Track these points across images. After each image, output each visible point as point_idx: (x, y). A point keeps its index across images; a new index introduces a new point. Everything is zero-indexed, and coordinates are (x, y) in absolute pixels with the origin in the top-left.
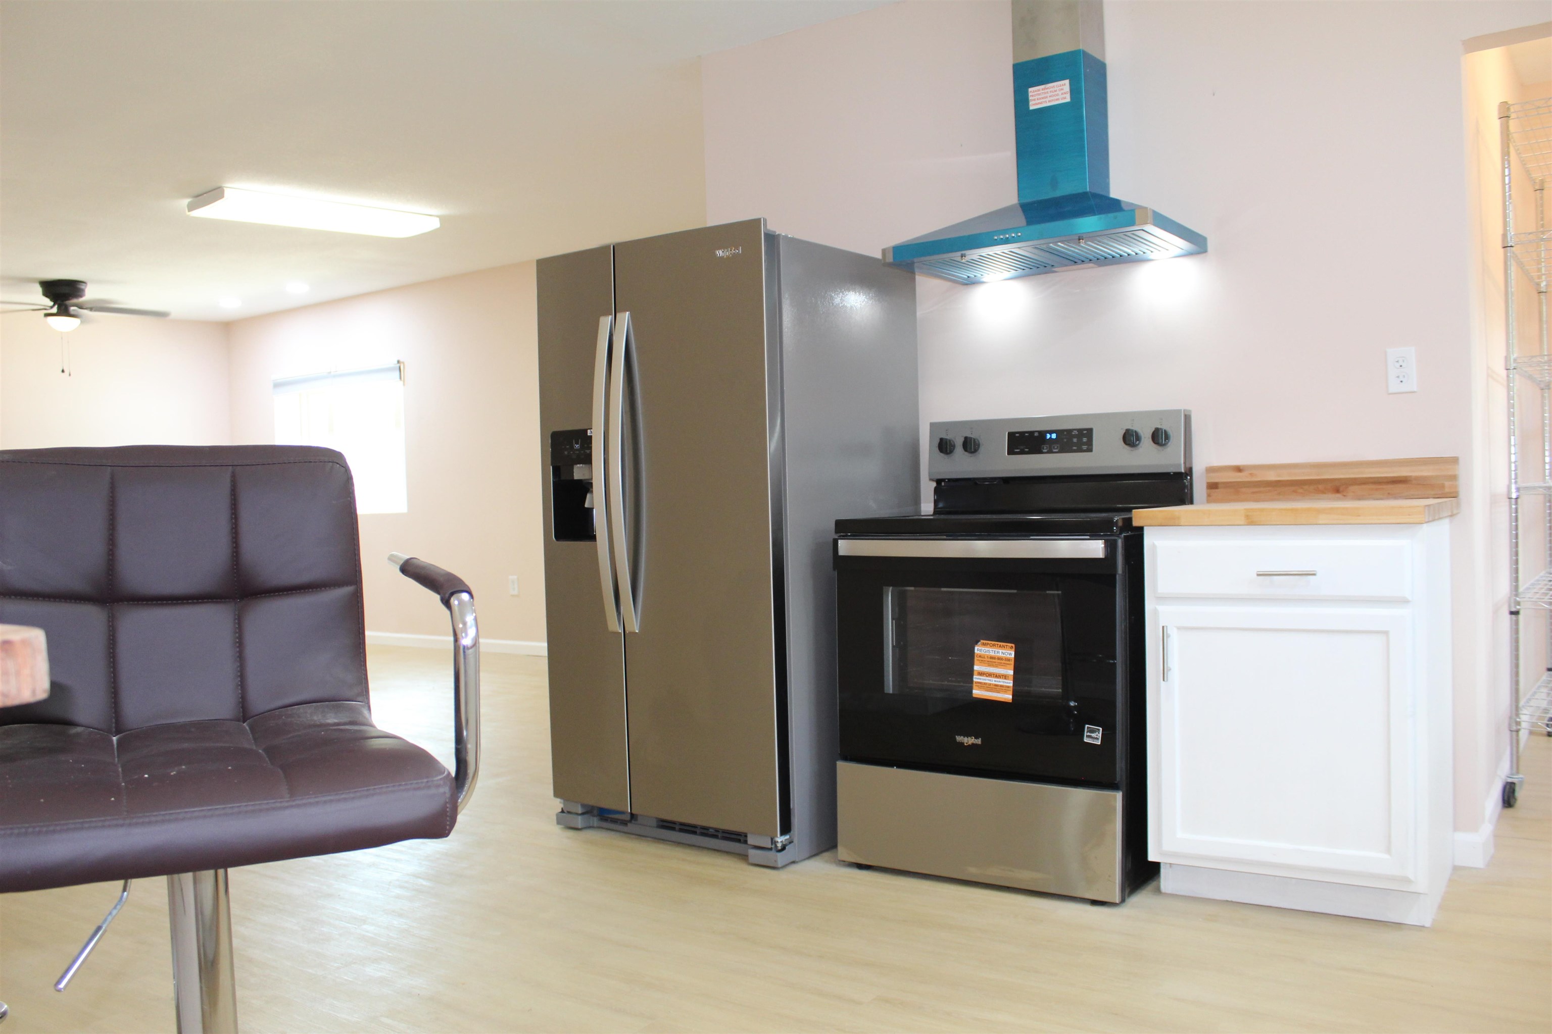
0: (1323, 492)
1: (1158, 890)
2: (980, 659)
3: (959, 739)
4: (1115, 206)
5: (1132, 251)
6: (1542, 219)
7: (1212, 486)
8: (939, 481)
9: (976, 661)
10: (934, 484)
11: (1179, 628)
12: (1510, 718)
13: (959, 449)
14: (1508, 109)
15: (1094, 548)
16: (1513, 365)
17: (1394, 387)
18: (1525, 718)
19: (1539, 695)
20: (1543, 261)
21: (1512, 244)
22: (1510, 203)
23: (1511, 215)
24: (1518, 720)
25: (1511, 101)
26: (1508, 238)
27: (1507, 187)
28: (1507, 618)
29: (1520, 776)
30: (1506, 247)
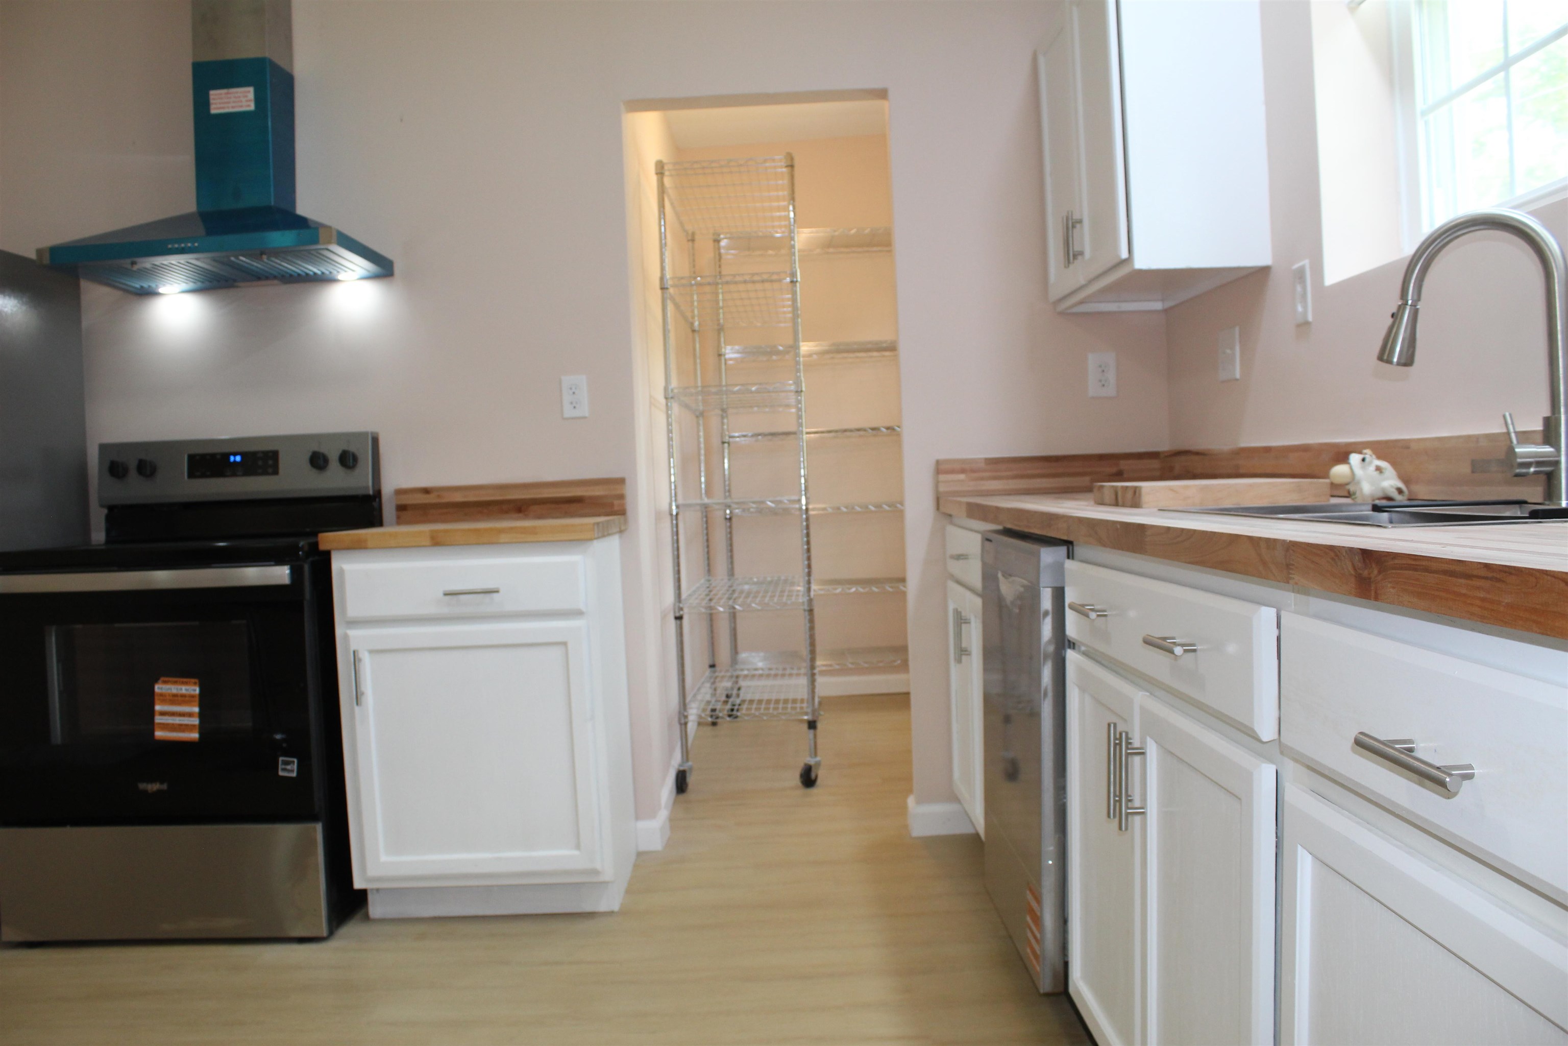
0: (507, 512)
1: (367, 918)
2: (161, 698)
3: (142, 786)
4: (302, 223)
5: (319, 270)
6: (694, 266)
7: (401, 508)
8: (111, 509)
9: (157, 701)
10: (105, 511)
11: (371, 652)
12: (680, 713)
13: (133, 472)
14: (663, 167)
15: (281, 574)
16: (671, 395)
17: (568, 412)
18: (693, 713)
19: (703, 690)
20: (696, 304)
21: (669, 287)
22: (666, 250)
23: (667, 260)
24: (686, 714)
25: (665, 161)
26: (665, 280)
27: (663, 235)
28: (672, 623)
29: (690, 763)
30: (663, 288)
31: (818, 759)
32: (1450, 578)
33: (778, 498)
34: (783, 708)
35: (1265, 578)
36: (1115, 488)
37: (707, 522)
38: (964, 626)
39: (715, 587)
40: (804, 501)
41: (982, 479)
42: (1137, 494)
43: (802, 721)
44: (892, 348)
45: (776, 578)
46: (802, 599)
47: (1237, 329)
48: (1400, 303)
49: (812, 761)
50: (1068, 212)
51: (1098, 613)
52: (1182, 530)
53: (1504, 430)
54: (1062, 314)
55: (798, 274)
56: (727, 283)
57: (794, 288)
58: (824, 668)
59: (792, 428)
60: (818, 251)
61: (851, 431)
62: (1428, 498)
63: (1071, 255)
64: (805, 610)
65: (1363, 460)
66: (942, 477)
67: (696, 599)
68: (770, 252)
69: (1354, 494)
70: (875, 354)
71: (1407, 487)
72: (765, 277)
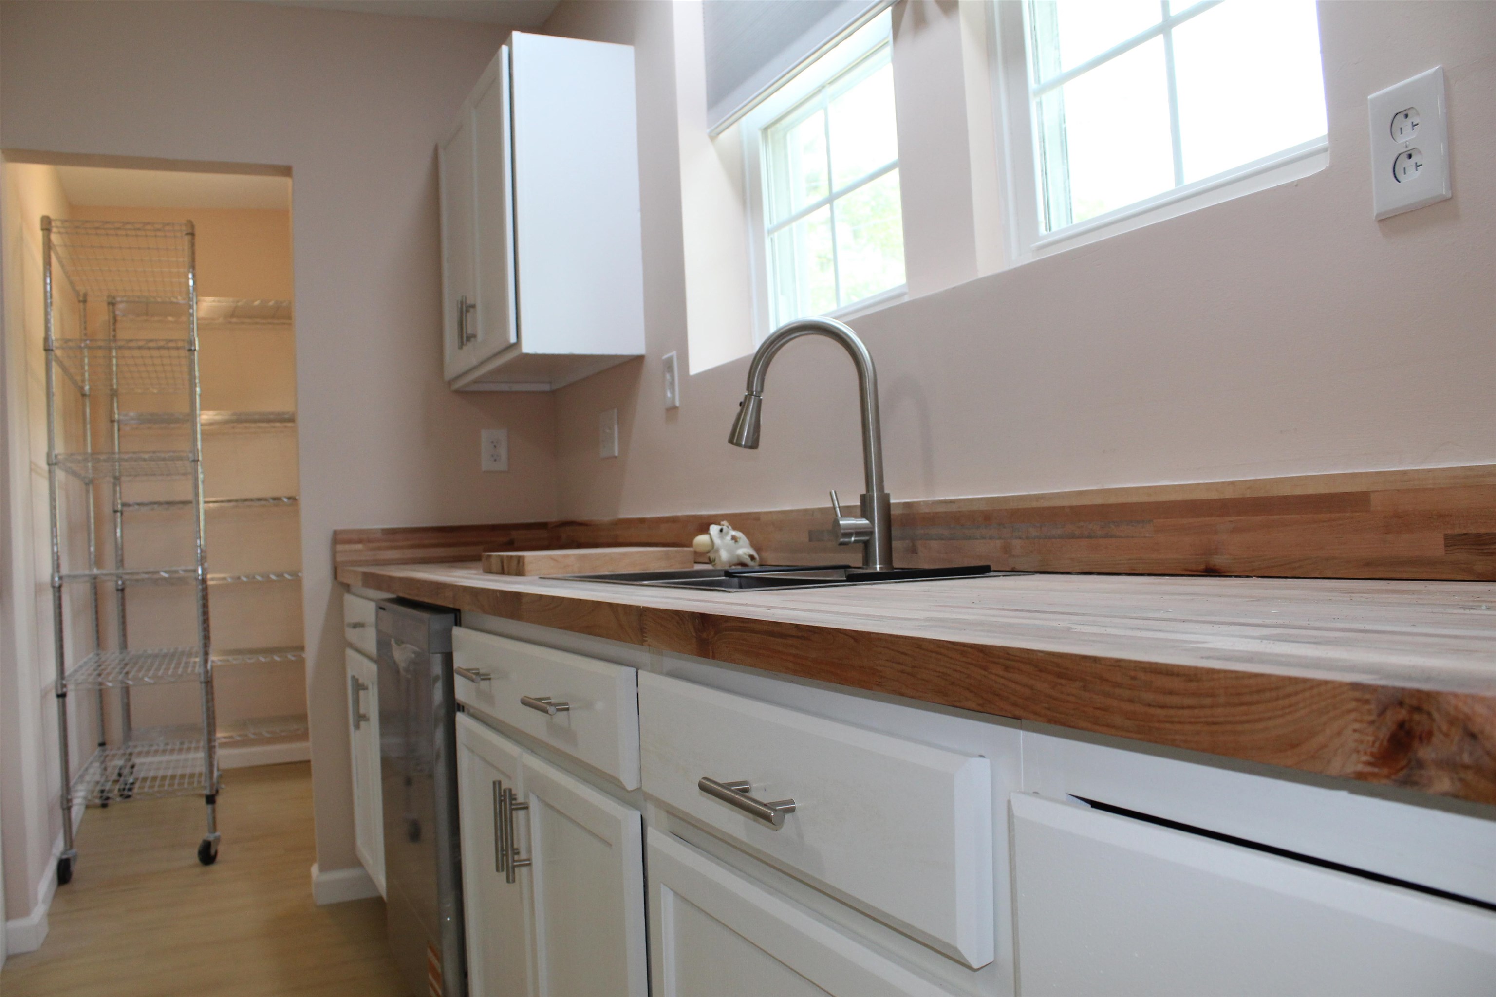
6: (85, 328)
12: (62, 797)
14: (50, 223)
16: (54, 461)
18: (79, 796)
19: (91, 771)
20: (86, 368)
21: (54, 349)
22: (51, 310)
23: (52, 321)
24: (69, 797)
25: (52, 216)
26: (50, 341)
27: (49, 294)
28: (54, 702)
29: (74, 850)
30: (48, 349)
31: (218, 834)
32: (770, 638)
33: (174, 568)
34: (179, 784)
35: (624, 641)
36: (501, 557)
37: (96, 594)
38: (362, 693)
39: (104, 662)
40: (200, 572)
41: (379, 548)
42: (521, 563)
43: (200, 795)
44: (292, 420)
45: (172, 650)
46: (199, 669)
47: (616, 411)
48: (747, 394)
49: (211, 837)
50: (462, 297)
51: (482, 677)
52: (553, 598)
53: (831, 505)
54: (459, 392)
55: (197, 343)
56: (120, 348)
57: (192, 357)
58: (224, 740)
59: (190, 497)
60: (221, 320)
61: (252, 500)
62: (777, 564)
63: (465, 338)
64: (201, 683)
65: (721, 530)
66: (339, 547)
67: (83, 674)
68: (170, 319)
69: (714, 561)
70: (278, 424)
71: (758, 554)
72: (161, 344)
